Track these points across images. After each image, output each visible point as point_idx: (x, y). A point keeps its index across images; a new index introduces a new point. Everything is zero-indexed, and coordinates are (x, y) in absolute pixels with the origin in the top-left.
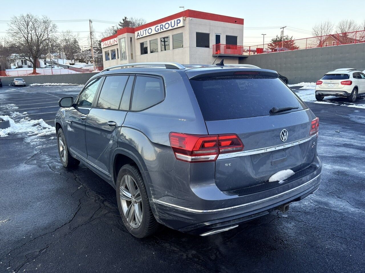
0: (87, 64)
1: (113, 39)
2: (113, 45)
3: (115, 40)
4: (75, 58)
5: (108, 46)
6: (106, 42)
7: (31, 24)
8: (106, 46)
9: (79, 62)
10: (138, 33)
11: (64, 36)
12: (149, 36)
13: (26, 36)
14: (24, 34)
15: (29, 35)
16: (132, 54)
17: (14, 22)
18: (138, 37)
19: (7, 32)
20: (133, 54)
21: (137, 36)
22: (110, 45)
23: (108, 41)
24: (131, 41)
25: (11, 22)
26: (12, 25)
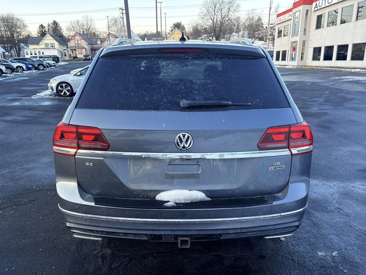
0: (266, 42)
1: (289, 13)
2: (287, 20)
3: (290, 14)
4: (256, 36)
5: (282, 21)
6: (281, 17)
7: (218, 5)
8: (280, 22)
9: (259, 40)
10: (316, 4)
11: (249, 15)
12: (329, 7)
13: (212, 18)
14: (211, 16)
15: (216, 16)
16: (305, 29)
17: (205, 5)
18: (316, 9)
19: (198, 15)
20: (307, 29)
21: (315, 7)
22: (284, 20)
23: (283, 16)
24: (307, 14)
25: (203, 5)
26: (203, 9)
